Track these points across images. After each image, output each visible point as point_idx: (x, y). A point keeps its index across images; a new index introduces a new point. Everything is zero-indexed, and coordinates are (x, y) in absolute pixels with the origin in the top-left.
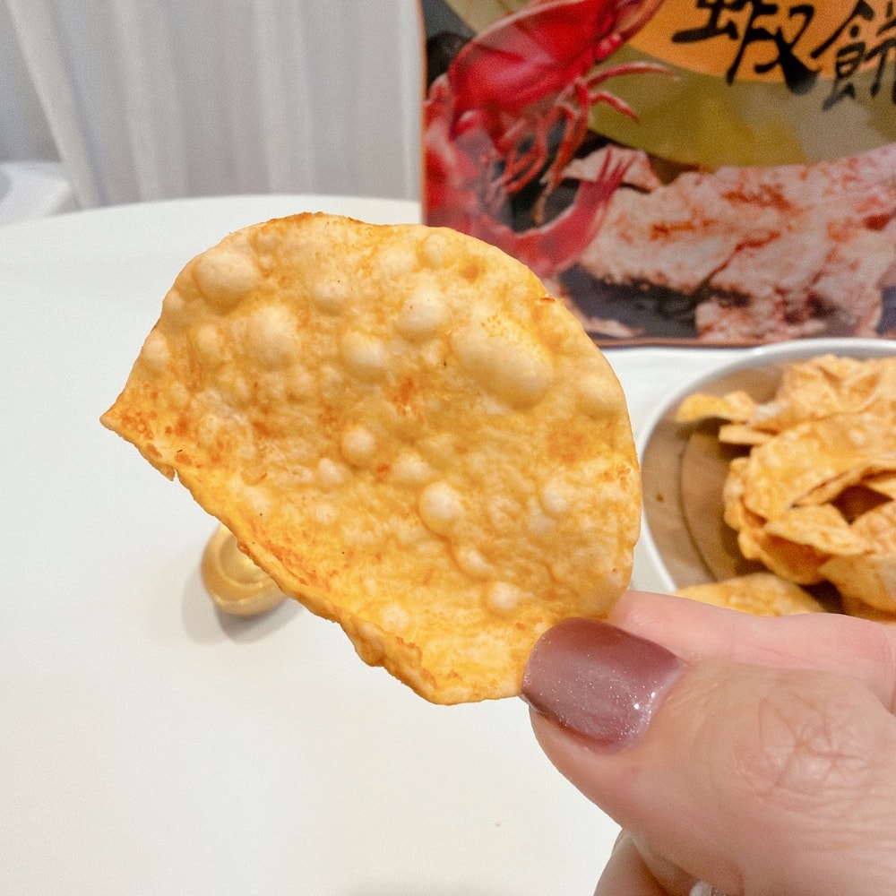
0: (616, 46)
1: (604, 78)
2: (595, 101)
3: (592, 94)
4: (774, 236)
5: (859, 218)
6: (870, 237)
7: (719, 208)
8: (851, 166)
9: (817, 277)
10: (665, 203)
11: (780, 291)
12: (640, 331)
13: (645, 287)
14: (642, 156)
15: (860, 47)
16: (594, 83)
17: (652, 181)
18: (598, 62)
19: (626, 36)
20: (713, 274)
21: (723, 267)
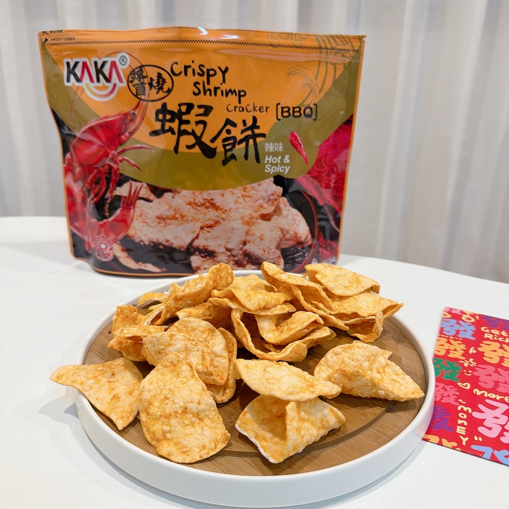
0: (128, 138)
2: (121, 161)
3: (120, 158)
4: (217, 223)
5: (256, 215)
6: (264, 223)
8: (244, 190)
9: (245, 243)
11: (228, 250)
12: (164, 269)
13: (161, 247)
14: (145, 185)
17: (152, 197)
18: (120, 145)
19: (131, 133)
20: (193, 240)
21: (197, 237)
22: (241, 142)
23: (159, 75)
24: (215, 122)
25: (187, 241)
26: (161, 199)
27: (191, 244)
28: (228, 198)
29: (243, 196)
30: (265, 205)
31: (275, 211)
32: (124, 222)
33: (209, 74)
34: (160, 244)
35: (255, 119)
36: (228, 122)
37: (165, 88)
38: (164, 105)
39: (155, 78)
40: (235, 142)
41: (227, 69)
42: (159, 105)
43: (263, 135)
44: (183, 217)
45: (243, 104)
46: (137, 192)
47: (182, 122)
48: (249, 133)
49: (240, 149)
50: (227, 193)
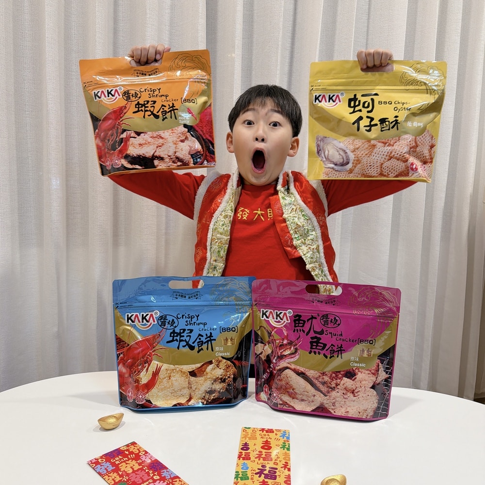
0: (124, 115)
1: (123, 120)
3: (121, 123)
4: (163, 144)
5: (178, 140)
7: (150, 140)
9: (175, 153)
10: (140, 139)
11: (169, 156)
15: (166, 111)
16: (121, 121)
17: (136, 136)
18: (121, 118)
19: (125, 113)
20: (154, 153)
21: (156, 152)
22: (168, 112)
23: (136, 93)
24: (158, 106)
25: (152, 154)
26: (140, 137)
27: (153, 155)
28: (166, 134)
29: (172, 133)
30: (181, 136)
31: (186, 138)
32: (126, 148)
33: (154, 91)
34: (141, 156)
35: (173, 104)
36: (163, 105)
37: (138, 96)
38: (138, 102)
39: (134, 94)
40: (166, 112)
41: (160, 89)
42: (136, 102)
43: (177, 109)
44: (149, 143)
45: (168, 99)
46: (130, 135)
47: (145, 107)
48: (172, 109)
49: (168, 115)
50: (166, 132)
